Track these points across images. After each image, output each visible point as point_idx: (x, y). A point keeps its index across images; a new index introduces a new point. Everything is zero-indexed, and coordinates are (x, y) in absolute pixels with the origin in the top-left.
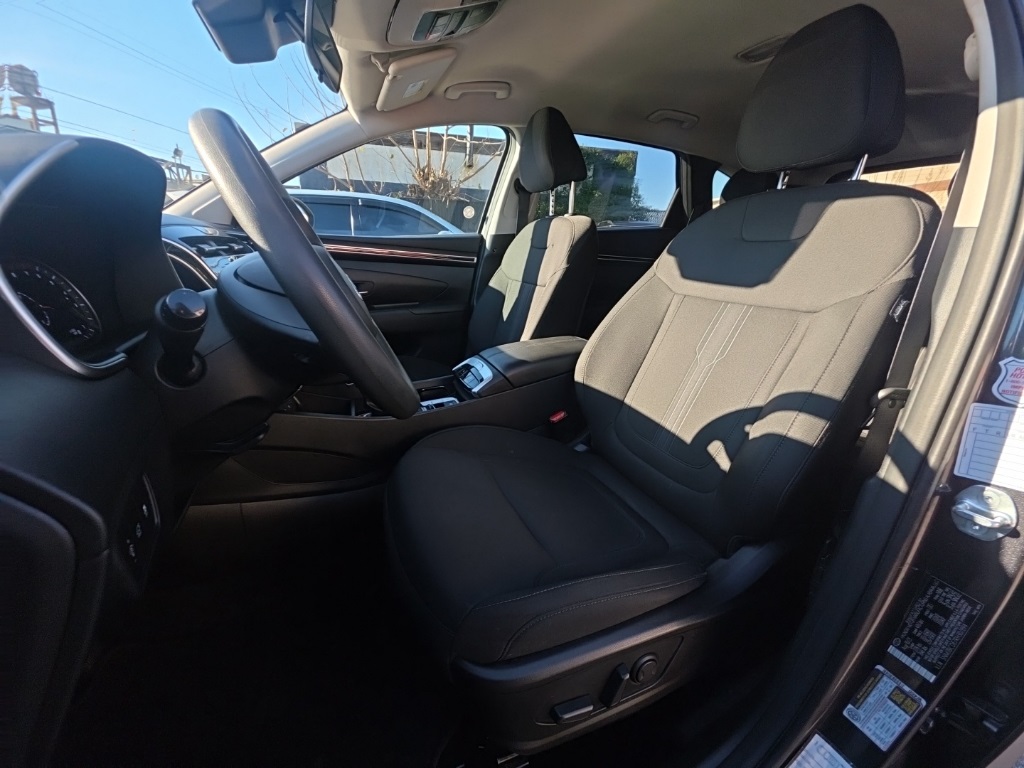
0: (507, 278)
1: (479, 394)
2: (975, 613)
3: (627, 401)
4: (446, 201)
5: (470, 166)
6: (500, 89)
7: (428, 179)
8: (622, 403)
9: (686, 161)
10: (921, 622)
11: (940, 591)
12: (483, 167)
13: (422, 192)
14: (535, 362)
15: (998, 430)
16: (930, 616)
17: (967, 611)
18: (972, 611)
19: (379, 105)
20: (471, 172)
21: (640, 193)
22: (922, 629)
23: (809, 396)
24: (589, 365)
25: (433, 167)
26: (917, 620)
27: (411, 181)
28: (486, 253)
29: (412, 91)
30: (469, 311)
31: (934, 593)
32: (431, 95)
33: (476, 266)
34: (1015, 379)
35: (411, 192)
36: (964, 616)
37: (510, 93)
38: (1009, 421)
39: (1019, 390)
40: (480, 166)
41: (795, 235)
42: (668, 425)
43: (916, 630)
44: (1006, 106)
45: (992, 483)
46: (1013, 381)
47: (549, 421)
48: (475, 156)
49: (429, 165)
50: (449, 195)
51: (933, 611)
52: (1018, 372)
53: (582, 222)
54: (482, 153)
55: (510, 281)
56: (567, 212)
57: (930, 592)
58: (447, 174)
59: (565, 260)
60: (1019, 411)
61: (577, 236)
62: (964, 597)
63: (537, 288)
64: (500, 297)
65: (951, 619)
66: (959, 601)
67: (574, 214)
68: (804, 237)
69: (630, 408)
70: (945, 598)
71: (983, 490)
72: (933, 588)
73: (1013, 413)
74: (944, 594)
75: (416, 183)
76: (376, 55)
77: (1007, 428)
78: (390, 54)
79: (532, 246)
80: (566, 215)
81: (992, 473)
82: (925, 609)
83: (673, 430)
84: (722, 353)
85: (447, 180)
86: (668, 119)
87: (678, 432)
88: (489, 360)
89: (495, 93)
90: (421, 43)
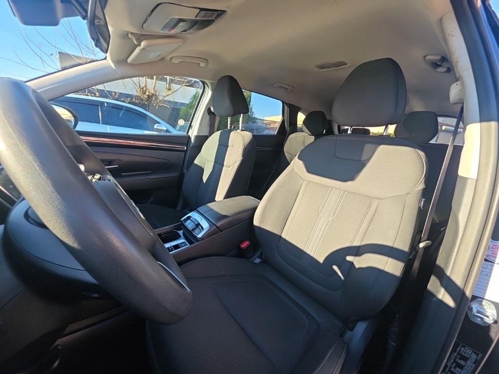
0: (205, 159)
1: (202, 239)
2: (478, 358)
3: (283, 236)
4: (156, 105)
5: (169, 89)
6: (202, 62)
7: (145, 93)
8: (280, 237)
9: (287, 106)
10: (454, 364)
11: (463, 349)
12: (177, 90)
13: (142, 100)
14: (233, 216)
15: (486, 273)
16: (459, 361)
17: (475, 358)
18: (477, 358)
19: (129, 60)
20: (170, 92)
21: (253, 111)
22: (455, 368)
23: (391, 248)
24: (262, 217)
25: (148, 87)
26: (452, 364)
27: (135, 94)
28: (191, 145)
29: (153, 56)
30: (182, 177)
31: (460, 350)
32: (162, 59)
33: (185, 151)
34: (493, 250)
35: (135, 99)
36: (474, 360)
37: (207, 64)
38: (491, 270)
39: (495, 255)
40: (175, 90)
41: (363, 158)
42: (308, 251)
43: (452, 368)
44: (485, 124)
45: (485, 298)
46: (492, 251)
47: (240, 248)
48: (172, 85)
49: (146, 86)
50: (158, 103)
51: (460, 359)
52: (494, 247)
53: (248, 136)
54: (175, 83)
55: (207, 162)
56: (239, 129)
57: (458, 350)
58: (156, 92)
59: (241, 155)
60: (495, 265)
61: (246, 143)
62: (474, 352)
63: (224, 167)
64: (201, 170)
65: (468, 362)
66: (471, 353)
67: (242, 130)
68: (368, 160)
69: (285, 240)
70: (465, 352)
71: (482, 301)
72: (459, 348)
73: (493, 266)
74: (465, 351)
75: (138, 95)
76: (132, 33)
77: (491, 273)
78: (142, 35)
79: (219, 144)
80: (238, 131)
81: (485, 293)
82: (456, 358)
83: (312, 254)
84: (334, 214)
85: (156, 95)
86: (281, 87)
87: (315, 256)
88: (205, 215)
89: (199, 64)
90: (166, 32)
